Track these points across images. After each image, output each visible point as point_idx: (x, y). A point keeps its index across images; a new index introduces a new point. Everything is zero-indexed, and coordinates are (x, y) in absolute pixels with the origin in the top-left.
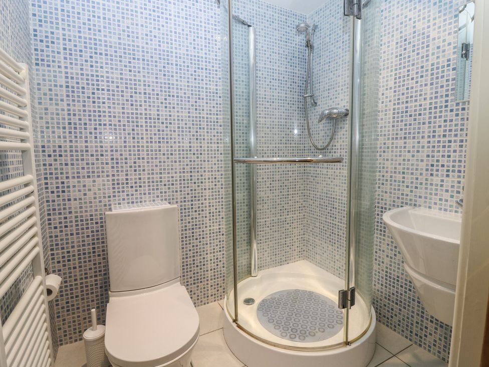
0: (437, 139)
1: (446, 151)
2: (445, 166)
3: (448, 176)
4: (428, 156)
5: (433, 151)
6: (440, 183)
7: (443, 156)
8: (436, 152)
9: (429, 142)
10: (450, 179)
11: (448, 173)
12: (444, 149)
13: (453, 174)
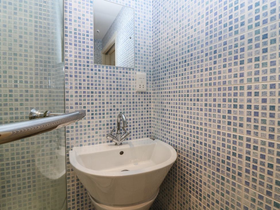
0: (82, 90)
1: (90, 100)
2: (90, 111)
3: (92, 118)
4: (76, 104)
5: (80, 100)
6: (87, 124)
7: (88, 103)
8: (82, 100)
9: (76, 92)
10: (94, 120)
11: (92, 116)
12: (88, 98)
13: (96, 116)
